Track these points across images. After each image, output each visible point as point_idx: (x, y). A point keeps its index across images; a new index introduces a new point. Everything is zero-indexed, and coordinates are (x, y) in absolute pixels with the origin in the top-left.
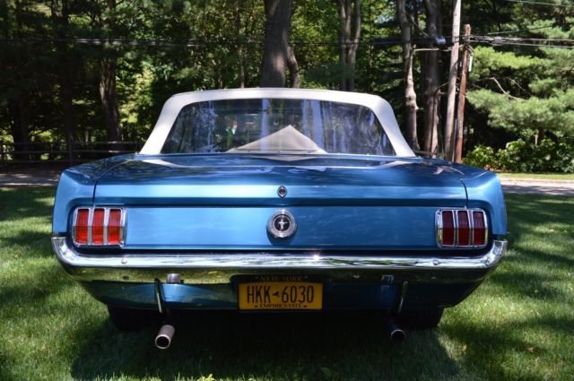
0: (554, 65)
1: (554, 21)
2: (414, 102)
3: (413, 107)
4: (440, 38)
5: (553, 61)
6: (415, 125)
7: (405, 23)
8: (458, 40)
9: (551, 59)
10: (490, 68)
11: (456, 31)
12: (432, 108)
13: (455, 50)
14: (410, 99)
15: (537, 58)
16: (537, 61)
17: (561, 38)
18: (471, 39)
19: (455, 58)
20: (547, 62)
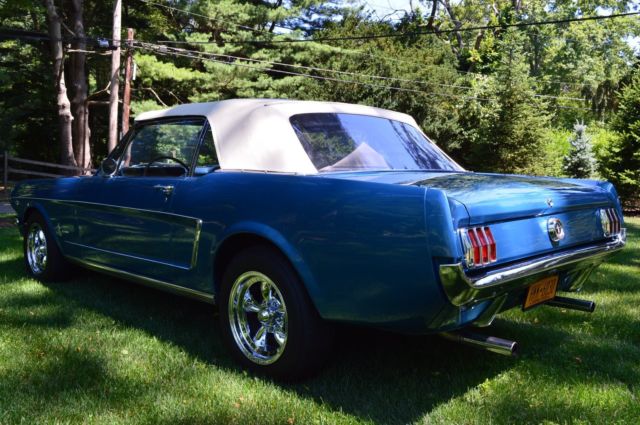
0: (214, 79)
1: (210, 35)
2: (68, 111)
3: (68, 117)
4: (102, 40)
5: (213, 76)
6: (71, 138)
7: (54, 18)
8: (119, 44)
9: (210, 73)
10: (152, 78)
11: (117, 34)
12: (83, 119)
13: (117, 55)
14: (64, 107)
15: (197, 72)
16: (198, 75)
17: (216, 52)
18: (134, 44)
19: (116, 64)
20: (207, 76)
